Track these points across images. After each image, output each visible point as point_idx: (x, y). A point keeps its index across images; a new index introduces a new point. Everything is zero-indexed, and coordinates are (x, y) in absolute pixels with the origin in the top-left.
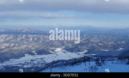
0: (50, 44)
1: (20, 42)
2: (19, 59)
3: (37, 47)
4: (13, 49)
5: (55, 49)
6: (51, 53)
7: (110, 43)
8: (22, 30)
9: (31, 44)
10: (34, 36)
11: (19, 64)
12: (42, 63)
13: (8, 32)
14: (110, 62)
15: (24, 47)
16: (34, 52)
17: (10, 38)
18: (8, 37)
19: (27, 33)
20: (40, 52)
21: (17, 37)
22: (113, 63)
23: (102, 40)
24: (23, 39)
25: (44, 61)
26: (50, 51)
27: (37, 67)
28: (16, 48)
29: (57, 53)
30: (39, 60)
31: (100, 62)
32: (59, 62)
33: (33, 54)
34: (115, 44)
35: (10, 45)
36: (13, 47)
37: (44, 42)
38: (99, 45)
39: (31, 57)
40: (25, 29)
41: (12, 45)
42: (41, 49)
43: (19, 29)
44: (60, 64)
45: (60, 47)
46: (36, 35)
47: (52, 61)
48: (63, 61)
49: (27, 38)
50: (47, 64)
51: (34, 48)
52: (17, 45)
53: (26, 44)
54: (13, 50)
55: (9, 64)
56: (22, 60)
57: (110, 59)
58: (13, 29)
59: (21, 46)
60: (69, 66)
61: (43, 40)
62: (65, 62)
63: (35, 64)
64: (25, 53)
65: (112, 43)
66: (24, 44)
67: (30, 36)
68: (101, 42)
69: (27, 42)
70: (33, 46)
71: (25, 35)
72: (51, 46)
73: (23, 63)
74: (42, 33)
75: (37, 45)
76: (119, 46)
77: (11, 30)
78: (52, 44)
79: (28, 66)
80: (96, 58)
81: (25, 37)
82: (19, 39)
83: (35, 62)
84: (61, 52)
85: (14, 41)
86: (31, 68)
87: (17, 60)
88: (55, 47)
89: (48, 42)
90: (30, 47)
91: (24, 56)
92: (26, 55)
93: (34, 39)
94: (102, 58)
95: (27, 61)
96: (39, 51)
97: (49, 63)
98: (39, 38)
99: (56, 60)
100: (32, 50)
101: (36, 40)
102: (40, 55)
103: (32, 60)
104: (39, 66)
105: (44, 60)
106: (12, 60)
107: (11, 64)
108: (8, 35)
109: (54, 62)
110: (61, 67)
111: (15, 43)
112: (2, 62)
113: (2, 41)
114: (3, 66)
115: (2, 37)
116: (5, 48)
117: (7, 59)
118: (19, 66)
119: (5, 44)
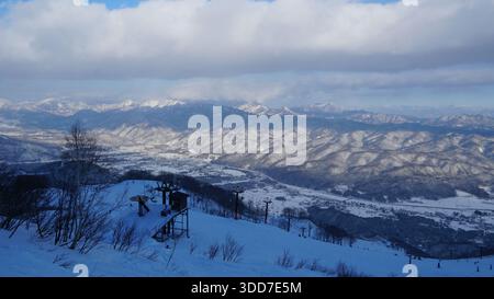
1: (445, 156)
2: (436, 199)
4: (422, 171)
8: (454, 121)
9: (479, 164)
10: (493, 140)
11: (437, 214)
13: (414, 126)
15: (456, 170)
16: (486, 188)
17: (418, 142)
18: (411, 138)
19: (467, 131)
21: (436, 139)
24: (453, 148)
28: (431, 170)
33: (482, 195)
35: (415, 159)
36: (423, 165)
39: (475, 203)
40: (464, 118)
41: (421, 159)
43: (445, 119)
49: (468, 144)
51: (488, 178)
53: (461, 162)
54: (422, 175)
55: (410, 209)
56: (446, 205)
58: (426, 117)
59: (447, 166)
63: (487, 226)
64: (458, 188)
66: (456, 161)
67: (477, 139)
69: (464, 158)
70: (487, 171)
71: (460, 137)
73: (450, 213)
77: (422, 121)
79: (462, 227)
81: (461, 142)
82: (441, 146)
83: (488, 220)
85: (426, 150)
86: (472, 234)
87: (431, 203)
90: (475, 171)
91: (454, 195)
92: (459, 193)
93: (491, 150)
95: (462, 210)
100: (480, 182)
103: (478, 213)
106: (418, 199)
107: (415, 210)
108: (411, 133)
111: (430, 155)
112: (392, 200)
113: (397, 146)
114: (392, 210)
115: (396, 138)
116: (403, 167)
117: (406, 195)
118: (437, 219)
119: (402, 157)
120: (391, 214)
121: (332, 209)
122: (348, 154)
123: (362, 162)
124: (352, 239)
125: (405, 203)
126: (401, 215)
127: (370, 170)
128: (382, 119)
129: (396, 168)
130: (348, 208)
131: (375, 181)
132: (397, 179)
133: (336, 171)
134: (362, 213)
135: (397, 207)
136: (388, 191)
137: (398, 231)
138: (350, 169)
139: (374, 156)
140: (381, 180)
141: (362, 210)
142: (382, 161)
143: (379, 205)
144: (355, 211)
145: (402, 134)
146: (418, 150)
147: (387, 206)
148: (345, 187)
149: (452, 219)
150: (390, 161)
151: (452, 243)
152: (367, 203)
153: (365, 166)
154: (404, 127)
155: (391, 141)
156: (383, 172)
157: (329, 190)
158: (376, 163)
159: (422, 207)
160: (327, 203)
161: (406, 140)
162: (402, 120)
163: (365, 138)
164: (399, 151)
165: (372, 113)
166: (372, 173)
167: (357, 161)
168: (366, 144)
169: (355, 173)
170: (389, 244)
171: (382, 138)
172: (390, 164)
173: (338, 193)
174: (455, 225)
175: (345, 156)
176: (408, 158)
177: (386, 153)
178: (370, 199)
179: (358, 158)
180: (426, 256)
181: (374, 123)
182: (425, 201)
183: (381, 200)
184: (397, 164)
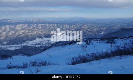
1: (33, 30)
2: (32, 41)
3: (45, 32)
4: (28, 34)
7: (95, 29)
8: (33, 21)
9: (40, 31)
10: (42, 25)
11: (33, 44)
12: (49, 44)
13: (24, 23)
14: (96, 42)
15: (35, 33)
16: (42, 36)
17: (25, 27)
18: (24, 26)
19: (37, 23)
21: (30, 26)
22: (97, 43)
23: (90, 27)
24: (34, 27)
25: (50, 42)
27: (45, 47)
28: (30, 34)
30: (46, 42)
31: (89, 42)
32: (61, 43)
33: (42, 38)
34: (99, 30)
35: (25, 31)
36: (28, 33)
37: (49, 29)
38: (88, 31)
39: (41, 40)
40: (36, 20)
41: (27, 31)
43: (31, 20)
44: (61, 44)
46: (43, 24)
47: (55, 42)
50: (52, 44)
52: (30, 31)
54: (28, 35)
55: (26, 45)
56: (34, 42)
57: (96, 40)
59: (34, 32)
60: (67, 45)
62: (64, 43)
63: (44, 44)
64: (36, 37)
65: (97, 29)
66: (35, 31)
67: (39, 25)
68: (89, 28)
69: (37, 30)
70: (42, 32)
71: (35, 25)
73: (36, 43)
74: (48, 22)
76: (102, 31)
77: (26, 21)
78: (55, 30)
80: (86, 39)
81: (36, 26)
82: (31, 27)
83: (44, 43)
85: (28, 29)
86: (41, 47)
87: (31, 42)
89: (52, 29)
90: (40, 32)
91: (36, 39)
92: (37, 38)
93: (42, 27)
94: (90, 40)
95: (38, 42)
96: (46, 35)
97: (53, 44)
98: (46, 27)
100: (41, 35)
101: (44, 28)
102: (47, 38)
103: (41, 42)
104: (47, 46)
105: (49, 41)
106: (28, 42)
108: (23, 25)
109: (57, 43)
110: (62, 46)
111: (29, 30)
112: (21, 43)
113: (20, 28)
114: (21, 46)
115: (19, 26)
116: (22, 34)
117: (24, 41)
118: (33, 46)
119: (22, 31)
120: (21, 47)
121: (3, 50)
123: (10, 34)
124: (11, 57)
125: (24, 43)
126: (24, 47)
127: (13, 36)
128: (14, 21)
129: (21, 35)
131: (15, 39)
132: (21, 37)
133: (2, 38)
134: (13, 49)
135: (23, 45)
136: (19, 41)
137: (24, 51)
138: (7, 37)
139: (14, 32)
140: (17, 39)
141: (13, 48)
142: (16, 33)
143: (17, 45)
144: (10, 49)
145: (21, 25)
146: (25, 29)
147: (20, 45)
148: (6, 43)
149: (36, 45)
150: (19, 33)
151: (37, 50)
152: (14, 46)
153: (11, 35)
154: (21, 23)
155: (18, 27)
156: (17, 36)
157: (1, 44)
159: (29, 43)
161: (22, 27)
162: (20, 21)
163: (10, 27)
164: (21, 30)
165: (11, 20)
166: (14, 37)
167: (8, 34)
168: (11, 29)
169: (9, 38)
170: (22, 55)
171: (15, 27)
172: (19, 34)
173: (4, 45)
174: (37, 46)
175: (4, 33)
176: (23, 31)
177: (17, 31)
178: (15, 44)
179: (9, 33)
180: (32, 55)
181: (12, 22)
183: (18, 44)
184: (20, 33)
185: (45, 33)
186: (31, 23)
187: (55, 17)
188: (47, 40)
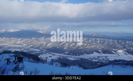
0: (113, 46)
1: (91, 43)
2: (89, 54)
3: (103, 47)
4: (86, 47)
5: (117, 51)
6: (114, 54)
8: (93, 35)
9: (98, 45)
10: (101, 39)
11: (90, 58)
12: (106, 60)
15: (93, 47)
16: (100, 51)
19: (95, 37)
20: (105, 52)
21: (89, 39)
24: (93, 41)
25: (108, 59)
26: (113, 52)
27: (102, 62)
28: (88, 47)
29: (119, 54)
30: (104, 58)
32: (121, 61)
33: (99, 52)
35: (84, 45)
36: (86, 46)
37: (108, 44)
39: (98, 55)
40: (95, 34)
41: (86, 44)
42: (106, 49)
43: (91, 34)
44: (121, 63)
45: (122, 50)
46: (102, 39)
47: (114, 59)
48: (124, 61)
49: (96, 40)
50: (110, 61)
51: (100, 48)
52: (89, 45)
53: (95, 45)
55: (83, 57)
56: (92, 56)
58: (86, 34)
59: (91, 46)
61: (108, 43)
63: (100, 60)
66: (93, 44)
67: (98, 39)
69: (95, 44)
70: (100, 47)
71: (94, 39)
72: (114, 48)
73: (92, 58)
74: (107, 37)
75: (103, 46)
77: (86, 35)
78: (115, 46)
79: (95, 61)
81: (94, 40)
82: (90, 41)
83: (101, 58)
84: (122, 54)
86: (97, 62)
88: (117, 49)
89: (111, 45)
90: (98, 47)
91: (93, 53)
92: (94, 52)
93: (101, 41)
95: (95, 57)
97: (112, 61)
98: (105, 41)
99: (117, 59)
100: (99, 49)
101: (102, 43)
102: (105, 54)
103: (98, 57)
104: (104, 62)
105: (107, 57)
106: (85, 55)
107: (85, 57)
108: (83, 38)
109: (115, 61)
110: (122, 66)
111: (88, 43)
112: (79, 55)
116: (81, 47)
117: (82, 54)
118: (90, 59)
120: (79, 59)
121: (64, 58)
122: (68, 44)
123: (71, 46)
124: (69, 66)
125: (82, 56)
126: (81, 59)
127: (73, 48)
129: (80, 47)
130: (68, 58)
131: (75, 51)
132: (80, 50)
133: (65, 48)
134: (72, 59)
135: (80, 57)
136: (78, 53)
137: (81, 63)
138: (69, 48)
139: (74, 44)
140: (76, 50)
141: (72, 58)
143: (76, 57)
144: (70, 59)
146: (85, 42)
147: (78, 57)
148: (67, 53)
149: (93, 59)
151: (93, 65)
152: (73, 56)
156: (77, 48)
157: (63, 53)
158: (75, 46)
159: (86, 56)
160: (63, 57)
166: (74, 48)
169: (70, 49)
170: (78, 66)
172: (78, 46)
173: (66, 54)
174: (94, 60)
175: (67, 44)
178: (74, 55)
180: (87, 69)
182: (87, 55)
183: (76, 55)
185: (103, 49)
186: (90, 37)
187: (116, 32)
188: (104, 56)
